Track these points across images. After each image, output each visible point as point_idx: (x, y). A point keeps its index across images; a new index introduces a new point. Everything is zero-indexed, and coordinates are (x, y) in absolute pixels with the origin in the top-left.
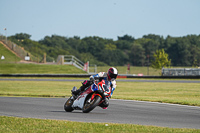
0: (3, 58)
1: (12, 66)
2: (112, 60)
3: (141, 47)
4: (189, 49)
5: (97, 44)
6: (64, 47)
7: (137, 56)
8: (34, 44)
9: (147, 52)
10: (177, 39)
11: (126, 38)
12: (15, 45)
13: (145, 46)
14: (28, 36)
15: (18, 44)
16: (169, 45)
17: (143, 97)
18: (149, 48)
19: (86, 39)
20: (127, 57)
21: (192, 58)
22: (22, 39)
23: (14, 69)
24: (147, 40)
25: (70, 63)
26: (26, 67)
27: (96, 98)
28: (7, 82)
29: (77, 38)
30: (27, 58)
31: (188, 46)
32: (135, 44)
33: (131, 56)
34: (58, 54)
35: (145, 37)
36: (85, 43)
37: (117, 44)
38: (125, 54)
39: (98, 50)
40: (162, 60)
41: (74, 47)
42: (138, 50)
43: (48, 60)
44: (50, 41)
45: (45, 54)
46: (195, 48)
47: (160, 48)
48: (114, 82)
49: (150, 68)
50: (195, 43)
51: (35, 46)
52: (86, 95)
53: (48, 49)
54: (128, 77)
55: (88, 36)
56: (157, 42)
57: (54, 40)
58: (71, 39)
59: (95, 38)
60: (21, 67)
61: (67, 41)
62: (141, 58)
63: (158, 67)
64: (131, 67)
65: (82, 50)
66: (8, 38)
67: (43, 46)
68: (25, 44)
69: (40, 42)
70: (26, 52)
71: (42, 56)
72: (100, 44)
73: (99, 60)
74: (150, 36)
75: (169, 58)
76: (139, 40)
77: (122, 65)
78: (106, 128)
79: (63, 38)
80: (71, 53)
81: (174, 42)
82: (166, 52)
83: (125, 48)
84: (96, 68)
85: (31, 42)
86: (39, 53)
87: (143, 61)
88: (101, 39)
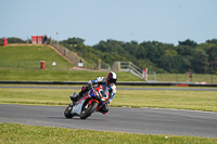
0: (54, 64)
1: (64, 73)
2: (173, 67)
3: (204, 53)
5: (156, 50)
6: (120, 52)
7: (200, 63)
8: (88, 49)
9: (211, 59)
11: (188, 43)
12: (67, 50)
13: (209, 51)
14: (82, 41)
15: (70, 49)
17: (207, 107)
18: (213, 54)
19: (144, 44)
20: (189, 64)
22: (74, 44)
23: (67, 77)
24: (211, 45)
25: (127, 70)
26: (79, 74)
27: (93, 103)
28: (58, 90)
29: (134, 43)
30: (80, 65)
32: (197, 49)
33: (193, 62)
34: (114, 60)
35: (208, 41)
36: (143, 48)
37: (178, 50)
38: (186, 60)
39: (157, 56)
41: (131, 53)
42: (201, 56)
43: (103, 67)
44: (105, 46)
45: (100, 60)
48: (114, 87)
49: (214, 76)
51: (89, 51)
53: (103, 54)
54: (190, 85)
57: (110, 44)
58: (128, 44)
59: (154, 43)
60: (74, 74)
61: (124, 46)
62: (205, 65)
64: (194, 75)
65: (140, 56)
66: (60, 43)
67: (98, 52)
68: (78, 49)
69: (94, 47)
70: (79, 58)
71: (97, 62)
72: (159, 50)
73: (158, 66)
74: (214, 41)
76: (202, 45)
77: (183, 72)
78: (166, 140)
79: (120, 43)
80: (128, 59)
83: (186, 53)
84: (155, 75)
85: (84, 47)
86: (93, 59)
87: (206, 68)
88: (160, 44)
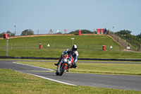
0: (111, 47)
1: (118, 53)
8: (133, 37)
12: (120, 38)
14: (130, 32)
15: (122, 38)
22: (125, 34)
23: (119, 55)
30: (128, 48)
51: (134, 39)
60: (124, 54)
66: (115, 33)
67: (140, 39)
68: (126, 37)
69: (137, 36)
70: (127, 43)
71: (139, 46)
85: (131, 36)
86: (137, 44)
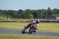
2: (16, 17)
3: (25, 13)
4: (39, 14)
6: (2, 13)
7: (24, 16)
9: (27, 15)
10: (35, 11)
11: (21, 10)
13: (26, 13)
16: (33, 13)
18: (27, 13)
19: (9, 11)
21: (40, 16)
24: (27, 11)
25: (4, 18)
29: (6, 10)
31: (39, 13)
32: (23, 12)
33: (22, 16)
35: (26, 10)
37: (18, 12)
38: (20, 15)
39: (12, 14)
40: (31, 17)
41: (5, 13)
42: (24, 14)
46: (41, 13)
47: (31, 13)
49: (28, 19)
50: (41, 12)
52: (30, 28)
54: (21, 22)
55: (9, 10)
56: (30, 11)
58: (4, 11)
59: (11, 10)
61: (3, 11)
62: (25, 16)
63: (30, 19)
64: (22, 19)
65: (8, 14)
73: (13, 17)
74: (28, 10)
75: (33, 16)
78: (15, 37)
79: (2, 10)
80: (4, 15)
81: (34, 11)
82: (32, 14)
83: (20, 13)
84: (12, 19)
87: (25, 17)
88: (13, 11)
